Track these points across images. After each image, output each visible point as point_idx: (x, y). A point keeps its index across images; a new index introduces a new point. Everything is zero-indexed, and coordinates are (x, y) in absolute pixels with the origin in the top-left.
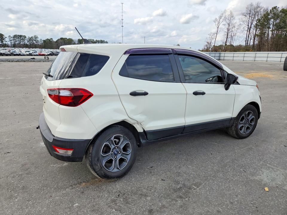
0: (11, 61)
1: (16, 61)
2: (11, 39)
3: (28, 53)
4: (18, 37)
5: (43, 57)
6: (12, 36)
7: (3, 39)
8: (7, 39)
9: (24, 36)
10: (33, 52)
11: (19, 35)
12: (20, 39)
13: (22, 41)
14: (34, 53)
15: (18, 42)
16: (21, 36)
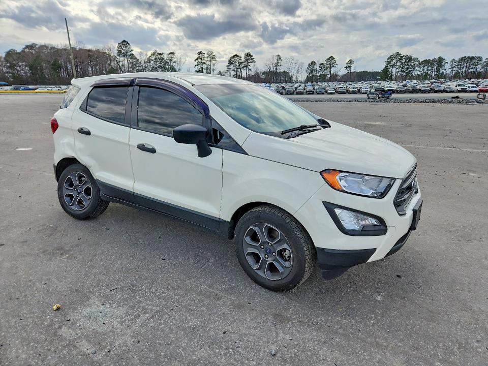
0: (413, 101)
1: (421, 102)
2: (454, 65)
3: (459, 88)
4: (468, 61)
5: (476, 94)
6: (457, 59)
7: (441, 67)
8: (447, 66)
9: (479, 57)
10: (470, 85)
11: (470, 56)
12: (470, 62)
13: (472, 66)
14: (473, 87)
15: (464, 69)
16: (473, 58)
